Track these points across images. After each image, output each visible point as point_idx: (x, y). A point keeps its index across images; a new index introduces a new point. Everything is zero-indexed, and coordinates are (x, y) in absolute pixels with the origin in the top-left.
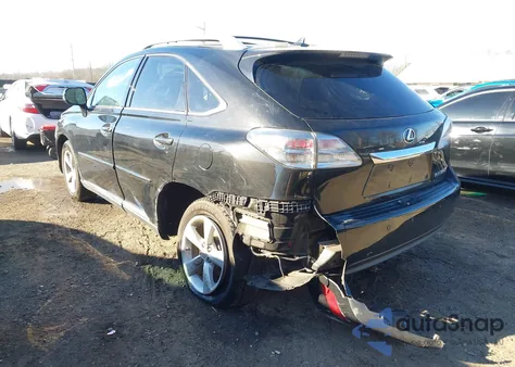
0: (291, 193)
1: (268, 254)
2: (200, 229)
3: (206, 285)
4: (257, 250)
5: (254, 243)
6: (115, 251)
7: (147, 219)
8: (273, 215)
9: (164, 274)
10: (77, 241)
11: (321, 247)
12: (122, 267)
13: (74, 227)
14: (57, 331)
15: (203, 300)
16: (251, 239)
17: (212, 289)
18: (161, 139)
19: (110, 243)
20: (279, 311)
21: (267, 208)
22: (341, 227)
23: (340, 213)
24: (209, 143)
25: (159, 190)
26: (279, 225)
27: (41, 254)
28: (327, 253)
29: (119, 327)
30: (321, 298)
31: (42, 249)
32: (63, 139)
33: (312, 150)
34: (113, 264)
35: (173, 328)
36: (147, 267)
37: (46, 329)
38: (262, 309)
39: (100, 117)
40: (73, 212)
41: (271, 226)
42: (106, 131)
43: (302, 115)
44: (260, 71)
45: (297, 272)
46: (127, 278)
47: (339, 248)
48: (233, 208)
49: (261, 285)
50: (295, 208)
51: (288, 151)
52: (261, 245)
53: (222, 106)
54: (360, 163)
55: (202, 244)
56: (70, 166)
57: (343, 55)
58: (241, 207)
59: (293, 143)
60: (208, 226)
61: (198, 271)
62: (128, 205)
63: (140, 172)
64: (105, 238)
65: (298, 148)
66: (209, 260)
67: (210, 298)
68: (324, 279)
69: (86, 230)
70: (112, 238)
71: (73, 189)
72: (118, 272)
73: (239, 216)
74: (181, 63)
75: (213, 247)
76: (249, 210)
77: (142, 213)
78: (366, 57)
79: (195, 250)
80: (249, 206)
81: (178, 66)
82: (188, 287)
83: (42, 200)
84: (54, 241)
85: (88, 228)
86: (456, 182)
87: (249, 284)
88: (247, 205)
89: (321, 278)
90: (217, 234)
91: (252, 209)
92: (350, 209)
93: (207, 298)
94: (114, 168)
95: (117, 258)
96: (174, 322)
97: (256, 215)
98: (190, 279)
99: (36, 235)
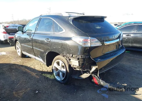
0: (84, 53)
1: (78, 69)
2: (58, 63)
3: (61, 78)
4: (75, 68)
5: (74, 67)
6: (34, 70)
7: (43, 62)
8: (79, 59)
9: (48, 76)
10: (23, 68)
11: (92, 67)
12: (36, 75)
13: (21, 64)
14: (22, 92)
15: (60, 82)
16: (73, 65)
17: (62, 79)
18: (47, 40)
19: (32, 68)
20: (80, 84)
21: (78, 57)
22: (97, 61)
23: (97, 58)
24: (61, 41)
25: (47, 54)
26: (81, 61)
27: (14, 72)
28: (94, 68)
29: (39, 90)
30: (92, 80)
31: (13, 71)
32: (16, 40)
33: (89, 42)
34: (34, 74)
35: (53, 90)
36: (43, 74)
37: (19, 92)
38: (76, 84)
39: (27, 34)
40: (20, 61)
41: (79, 62)
42: (30, 38)
43: (86, 33)
44: (74, 21)
45: (85, 74)
46: (38, 77)
47: (97, 67)
48: (68, 58)
49: (76, 77)
50: (85, 57)
51: (83, 42)
52: (76, 67)
53: (64, 31)
54: (101, 45)
55: (59, 68)
56: (19, 48)
57: (95, 17)
58: (71, 57)
59: (84, 40)
60: (61, 62)
61: (58, 75)
62: (37, 58)
63: (41, 49)
64: (31, 67)
65: (86, 41)
66: (61, 71)
67: (62, 82)
68: (93, 75)
69: (25, 65)
70: (32, 67)
71: (19, 54)
72: (36, 76)
73: (70, 59)
74: (51, 20)
75: (62, 68)
76: (73, 58)
77: (41, 60)
78: (101, 17)
79: (57, 69)
80: (73, 57)
81: (50, 20)
82: (55, 79)
83: (11, 58)
84: (16, 69)
85: (25, 64)
86: (124, 49)
87: (73, 77)
88: (72, 57)
89: (92, 75)
90: (63, 65)
91: (74, 58)
92: (99, 57)
93: (61, 82)
94: (33, 48)
95: (35, 72)
96: (53, 88)
97: (75, 59)
98: (56, 77)
99: (11, 67)
